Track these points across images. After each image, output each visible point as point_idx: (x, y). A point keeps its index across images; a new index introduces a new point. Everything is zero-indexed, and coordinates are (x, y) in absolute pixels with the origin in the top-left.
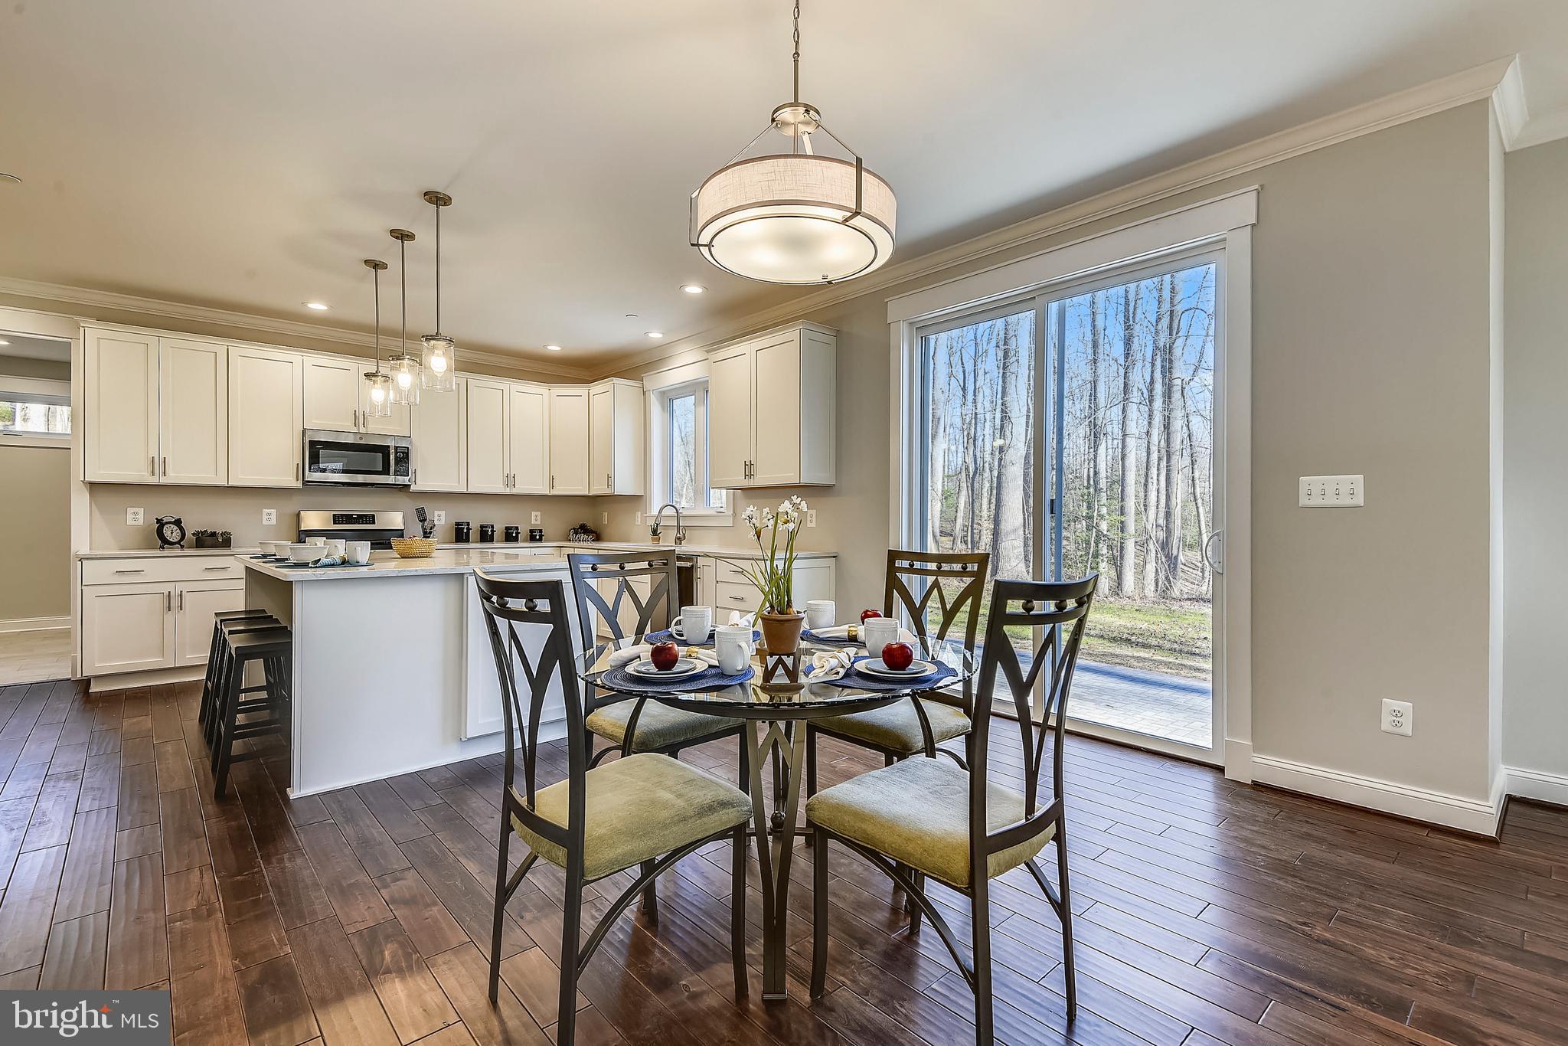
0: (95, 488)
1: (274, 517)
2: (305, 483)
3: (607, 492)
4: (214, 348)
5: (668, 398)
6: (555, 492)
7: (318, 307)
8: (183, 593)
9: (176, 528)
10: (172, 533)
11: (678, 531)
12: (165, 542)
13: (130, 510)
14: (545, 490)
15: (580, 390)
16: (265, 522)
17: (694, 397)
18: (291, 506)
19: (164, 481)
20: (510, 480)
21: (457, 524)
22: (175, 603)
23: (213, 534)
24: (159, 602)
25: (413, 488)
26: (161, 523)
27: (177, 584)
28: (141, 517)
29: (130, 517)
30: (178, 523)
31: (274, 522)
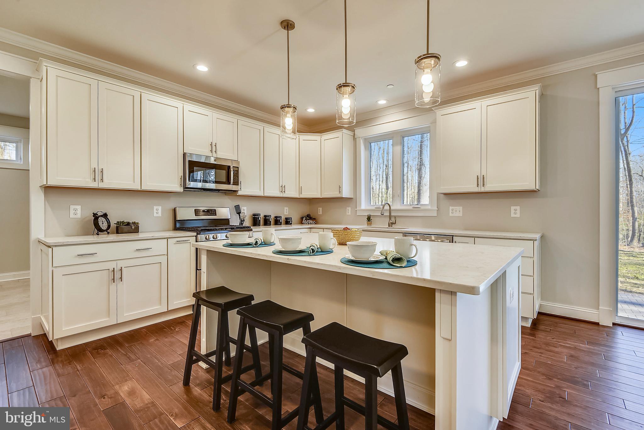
0: (48, 189)
1: (160, 211)
2: (185, 188)
3: (338, 195)
4: (133, 93)
5: (369, 142)
6: (302, 196)
7: (202, 68)
8: (123, 268)
9: (104, 220)
10: (103, 224)
11: (390, 219)
12: (100, 230)
13: (72, 207)
14: (297, 196)
15: (315, 137)
16: (155, 215)
17: (392, 140)
18: (171, 203)
19: (102, 185)
20: (283, 189)
21: (254, 215)
22: (117, 275)
23: (128, 224)
24: (105, 276)
25: (240, 193)
26: (96, 217)
27: (118, 262)
28: (79, 212)
29: (72, 212)
30: (105, 216)
31: (160, 215)
